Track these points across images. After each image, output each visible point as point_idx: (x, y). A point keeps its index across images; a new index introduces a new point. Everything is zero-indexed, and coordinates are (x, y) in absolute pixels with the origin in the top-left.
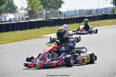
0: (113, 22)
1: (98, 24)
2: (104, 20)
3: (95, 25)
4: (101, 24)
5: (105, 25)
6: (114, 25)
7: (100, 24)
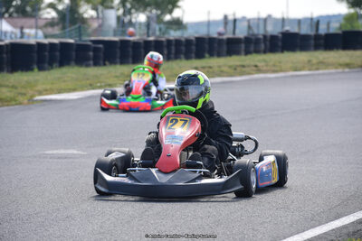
0: (309, 61)
1: (256, 66)
2: (282, 51)
3: (244, 69)
4: (267, 66)
5: (278, 69)
6: (310, 70)
7: (263, 64)
